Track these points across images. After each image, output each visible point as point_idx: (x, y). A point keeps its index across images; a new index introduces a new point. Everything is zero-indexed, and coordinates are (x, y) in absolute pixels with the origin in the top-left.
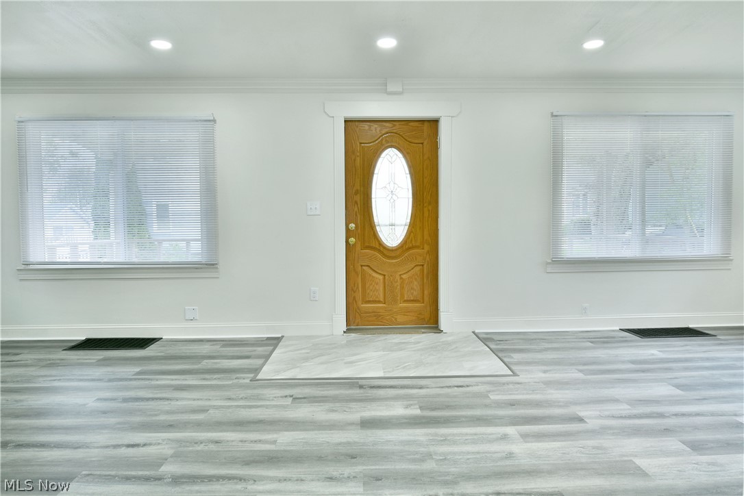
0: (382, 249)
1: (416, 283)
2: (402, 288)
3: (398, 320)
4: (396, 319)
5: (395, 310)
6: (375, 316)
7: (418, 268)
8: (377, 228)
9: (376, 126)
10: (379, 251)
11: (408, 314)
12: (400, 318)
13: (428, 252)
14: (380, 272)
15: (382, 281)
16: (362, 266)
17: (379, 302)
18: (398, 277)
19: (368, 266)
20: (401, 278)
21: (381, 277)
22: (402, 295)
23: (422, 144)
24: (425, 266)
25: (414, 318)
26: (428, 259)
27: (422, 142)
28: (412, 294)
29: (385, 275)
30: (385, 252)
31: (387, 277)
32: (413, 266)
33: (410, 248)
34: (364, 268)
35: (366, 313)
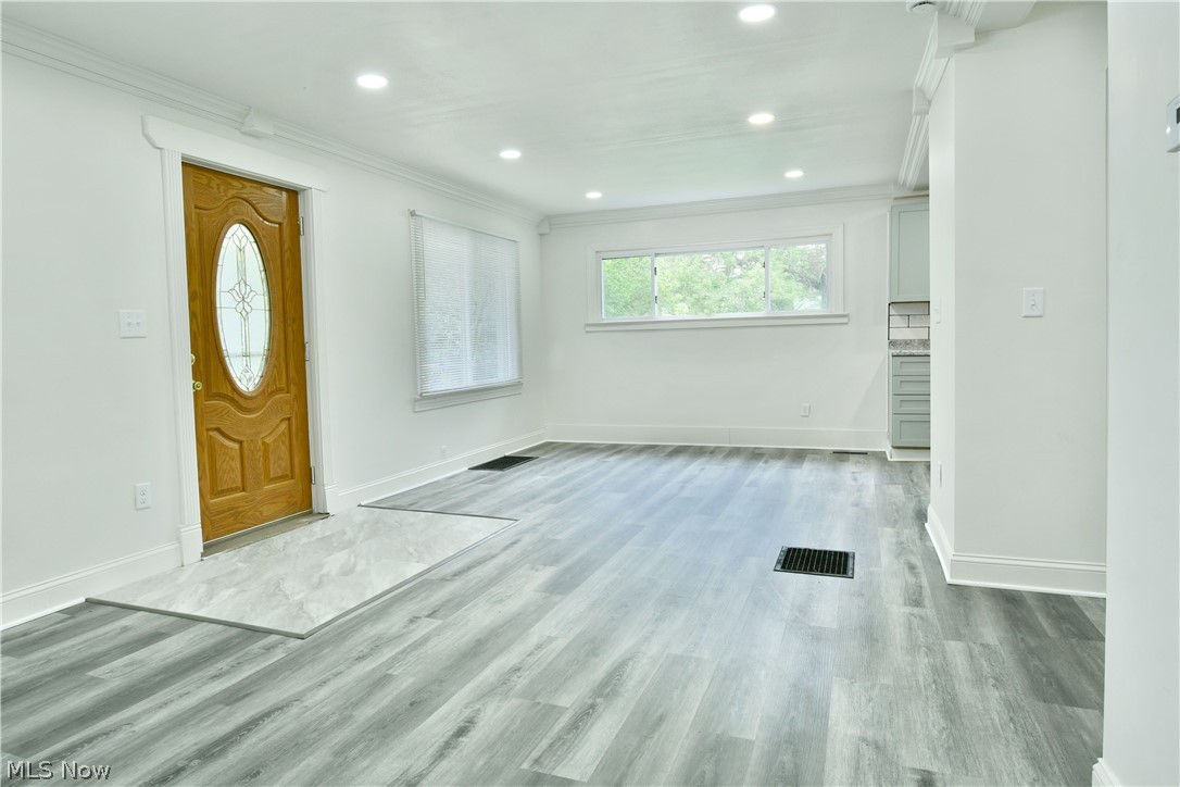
0: (236, 397)
1: (283, 448)
2: (266, 459)
3: (265, 514)
4: (261, 513)
5: (259, 498)
6: (233, 515)
7: (284, 426)
8: (227, 359)
9: (219, 181)
10: (232, 401)
11: (275, 500)
12: (267, 510)
13: (295, 396)
14: (235, 437)
15: (238, 452)
16: (208, 430)
17: (235, 490)
18: (260, 443)
19: (218, 430)
20: (264, 443)
21: (236, 446)
22: (267, 471)
23: (280, 224)
24: (293, 420)
25: (284, 505)
26: (296, 407)
27: (281, 221)
28: (280, 466)
29: (241, 443)
30: (242, 402)
31: (245, 445)
32: (278, 421)
33: (273, 393)
34: (211, 433)
35: (219, 513)
